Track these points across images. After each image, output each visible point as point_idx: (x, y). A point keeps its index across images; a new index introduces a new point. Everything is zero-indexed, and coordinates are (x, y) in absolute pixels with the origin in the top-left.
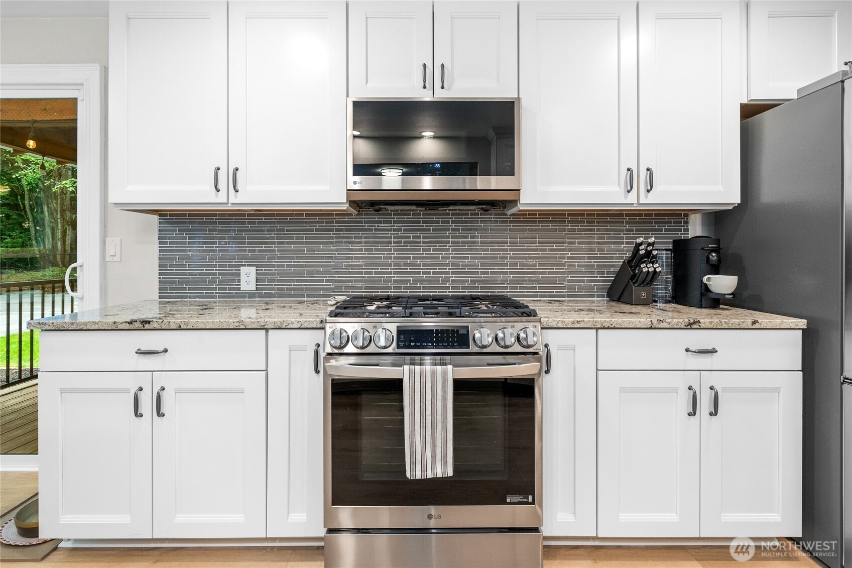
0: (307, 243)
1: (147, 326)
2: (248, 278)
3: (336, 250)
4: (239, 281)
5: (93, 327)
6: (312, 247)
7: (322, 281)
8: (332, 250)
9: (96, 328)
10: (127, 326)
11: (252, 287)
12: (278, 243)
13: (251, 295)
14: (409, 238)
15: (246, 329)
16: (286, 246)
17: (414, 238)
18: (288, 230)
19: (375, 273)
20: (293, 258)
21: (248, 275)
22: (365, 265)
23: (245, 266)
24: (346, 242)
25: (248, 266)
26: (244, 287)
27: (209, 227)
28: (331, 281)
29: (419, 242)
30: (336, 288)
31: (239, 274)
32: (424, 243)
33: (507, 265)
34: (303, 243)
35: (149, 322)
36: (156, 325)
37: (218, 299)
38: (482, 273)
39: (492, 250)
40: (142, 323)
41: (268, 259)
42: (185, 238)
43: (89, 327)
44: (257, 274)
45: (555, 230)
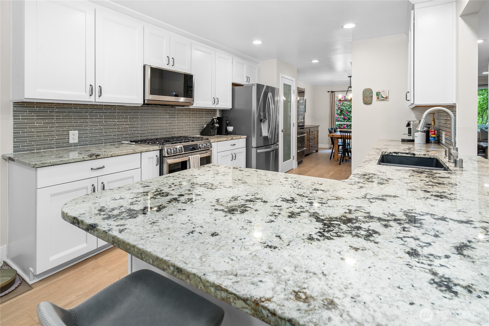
0: (104, 118)
1: (98, 157)
2: (74, 136)
3: (118, 122)
4: (69, 138)
5: (73, 161)
6: (106, 120)
7: (111, 135)
8: (116, 122)
9: (74, 161)
10: (89, 158)
11: (76, 141)
12: (90, 118)
13: (75, 145)
14: (145, 116)
15: (136, 153)
16: (94, 120)
17: (147, 116)
18: (95, 112)
19: (133, 131)
20: (98, 126)
21: (74, 135)
22: (129, 128)
23: (72, 130)
24: (122, 118)
25: (73, 130)
26: (71, 141)
27: (50, 110)
28: (116, 135)
29: (149, 118)
30: (118, 138)
31: (69, 134)
32: (150, 118)
33: (176, 126)
34: (102, 118)
35: (99, 155)
36: (102, 156)
37: (55, 149)
38: (169, 129)
39: (172, 120)
40: (96, 156)
41: (85, 126)
42: (34, 116)
43: (70, 161)
44: (79, 134)
45: (188, 113)
